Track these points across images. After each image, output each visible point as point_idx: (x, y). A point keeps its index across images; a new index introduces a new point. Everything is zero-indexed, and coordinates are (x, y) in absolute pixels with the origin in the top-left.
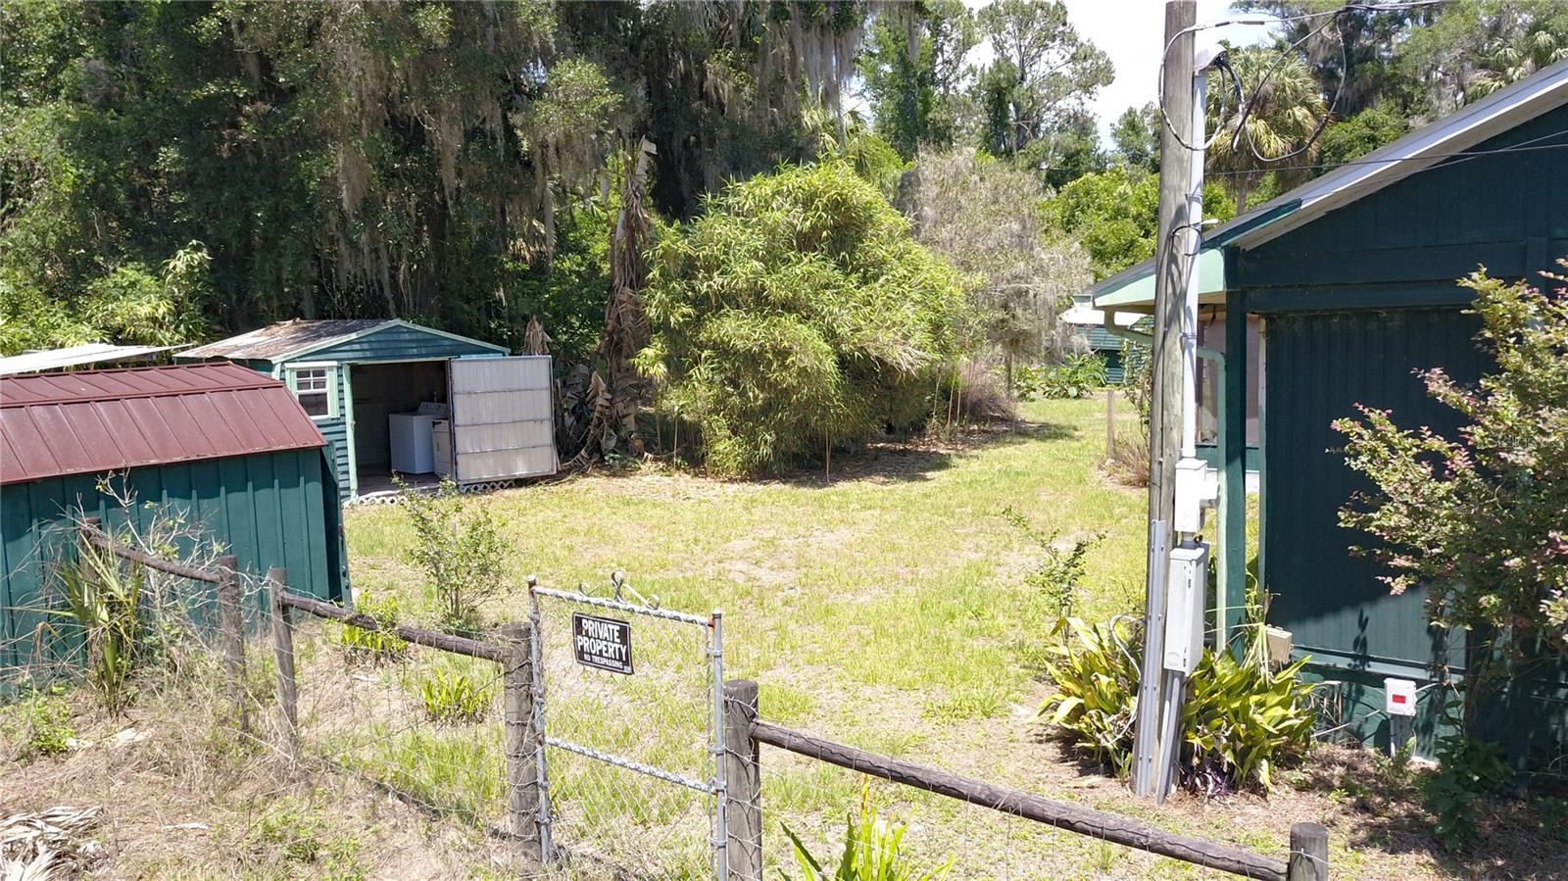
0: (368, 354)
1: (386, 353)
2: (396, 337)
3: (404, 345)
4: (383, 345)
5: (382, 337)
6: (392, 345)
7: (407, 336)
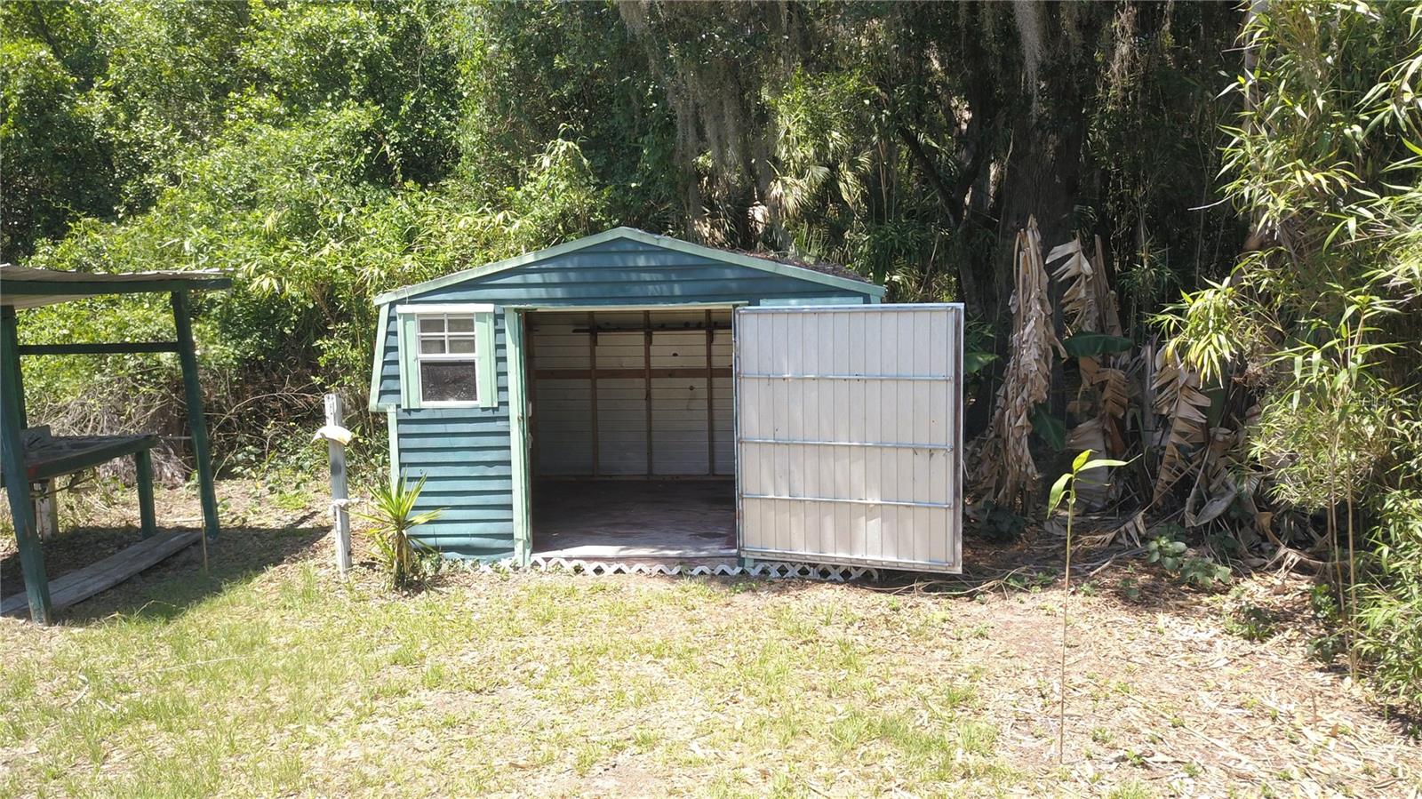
0: (559, 293)
1: (594, 291)
2: (618, 261)
3: (634, 277)
4: (590, 277)
5: (587, 261)
6: (609, 276)
7: (641, 261)
